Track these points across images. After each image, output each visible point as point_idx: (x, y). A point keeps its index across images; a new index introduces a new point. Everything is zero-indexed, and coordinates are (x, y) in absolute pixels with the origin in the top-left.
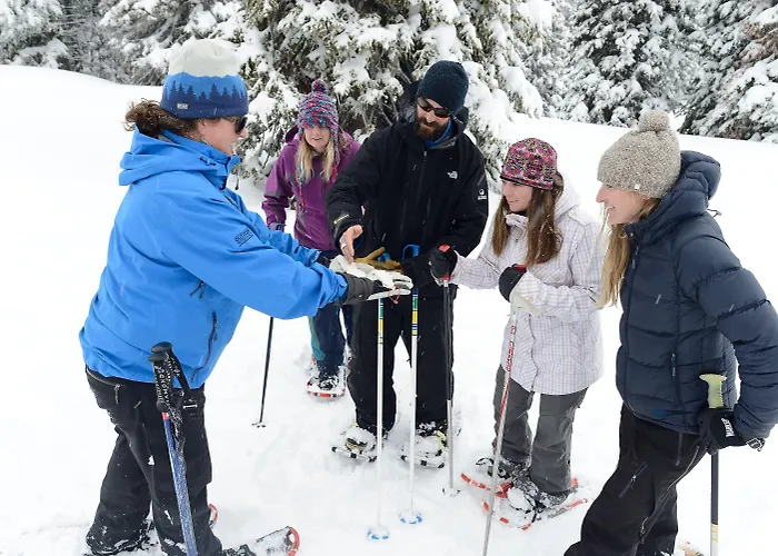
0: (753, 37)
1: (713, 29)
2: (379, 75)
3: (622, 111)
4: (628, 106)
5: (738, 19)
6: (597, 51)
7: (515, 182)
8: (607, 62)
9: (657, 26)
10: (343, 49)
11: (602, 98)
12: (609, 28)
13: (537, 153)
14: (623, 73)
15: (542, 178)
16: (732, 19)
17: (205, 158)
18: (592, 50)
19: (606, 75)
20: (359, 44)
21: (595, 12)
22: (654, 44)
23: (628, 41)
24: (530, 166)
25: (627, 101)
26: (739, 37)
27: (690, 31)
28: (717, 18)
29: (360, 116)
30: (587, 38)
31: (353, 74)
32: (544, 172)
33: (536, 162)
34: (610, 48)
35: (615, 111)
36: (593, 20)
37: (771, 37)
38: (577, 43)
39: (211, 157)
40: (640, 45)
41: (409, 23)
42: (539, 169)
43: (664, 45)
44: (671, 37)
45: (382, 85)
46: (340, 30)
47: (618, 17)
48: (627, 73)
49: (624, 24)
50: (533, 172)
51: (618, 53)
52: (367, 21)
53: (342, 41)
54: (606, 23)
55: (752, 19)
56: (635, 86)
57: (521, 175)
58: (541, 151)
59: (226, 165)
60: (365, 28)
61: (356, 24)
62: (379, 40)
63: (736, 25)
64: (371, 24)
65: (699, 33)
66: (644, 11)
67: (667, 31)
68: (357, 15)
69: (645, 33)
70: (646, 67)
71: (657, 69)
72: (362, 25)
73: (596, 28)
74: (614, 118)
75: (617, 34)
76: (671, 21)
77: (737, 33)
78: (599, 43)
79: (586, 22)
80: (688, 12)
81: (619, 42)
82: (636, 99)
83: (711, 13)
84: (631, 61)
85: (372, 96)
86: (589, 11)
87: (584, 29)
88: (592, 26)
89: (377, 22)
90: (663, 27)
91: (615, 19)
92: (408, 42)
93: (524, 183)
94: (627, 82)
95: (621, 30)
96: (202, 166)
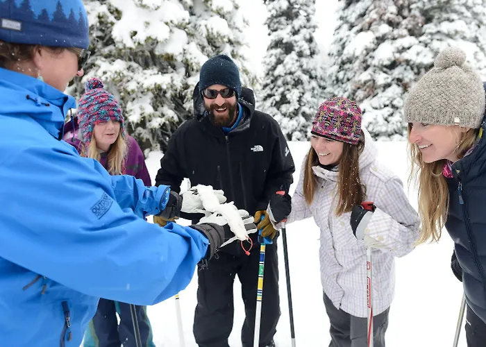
0: (359, 88)
1: (336, 87)
2: (160, 109)
3: (297, 134)
4: (300, 131)
5: (348, 80)
6: (277, 102)
7: (329, 138)
8: (284, 108)
9: (307, 87)
10: (133, 91)
11: (285, 128)
12: (281, 89)
13: (349, 111)
14: (294, 113)
15: (353, 134)
16: (345, 80)
17: (33, 96)
18: (274, 102)
19: (284, 115)
20: (145, 86)
21: (272, 82)
22: (308, 96)
23: (293, 95)
24: (343, 123)
25: (299, 129)
26: (352, 89)
27: (324, 88)
28: (337, 80)
29: (148, 140)
30: (270, 96)
31: (141, 108)
32: (354, 129)
33: (348, 120)
34: (284, 100)
35: (293, 134)
36: (272, 86)
37: (368, 87)
38: (265, 99)
39: (42, 95)
40: (300, 97)
41: (178, 73)
42: (351, 126)
43: (313, 96)
44: (316, 92)
45: (163, 115)
46: (129, 79)
47: (285, 84)
48: (296, 113)
49: (290, 87)
50: (346, 129)
51: (289, 102)
52: (148, 72)
53: (132, 86)
54: (279, 87)
55: (356, 79)
56: (302, 120)
57: (335, 131)
58: (352, 109)
59: (61, 107)
60: (147, 76)
61: (141, 74)
62: (158, 83)
63: (348, 83)
64: (152, 73)
65: (329, 89)
66: (299, 79)
67: (313, 89)
68: (141, 69)
69: (302, 90)
70: (305, 109)
71: (312, 109)
72: (145, 74)
73: (274, 90)
74: (293, 138)
75: (286, 92)
76: (314, 83)
77: (350, 87)
78: (278, 98)
79: (268, 88)
80: (321, 79)
81: (288, 96)
82: (303, 127)
83: (334, 78)
84: (297, 106)
85: (156, 123)
86: (269, 81)
87: (267, 91)
88: (272, 89)
89: (156, 72)
90: (310, 87)
91: (284, 84)
92: (179, 85)
93: (336, 138)
94: (297, 118)
95: (288, 90)
96: (30, 107)
